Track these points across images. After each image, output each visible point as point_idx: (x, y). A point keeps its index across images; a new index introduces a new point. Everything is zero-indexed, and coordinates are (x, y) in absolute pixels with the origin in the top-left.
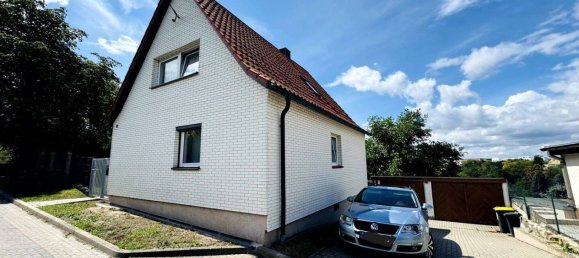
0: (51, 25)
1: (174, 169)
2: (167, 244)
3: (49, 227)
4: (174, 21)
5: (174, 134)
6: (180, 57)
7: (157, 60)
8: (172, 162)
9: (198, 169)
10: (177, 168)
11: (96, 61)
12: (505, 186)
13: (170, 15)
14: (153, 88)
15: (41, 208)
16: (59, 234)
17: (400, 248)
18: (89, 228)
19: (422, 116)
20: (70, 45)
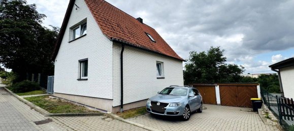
0: (30, 13)
1: (78, 80)
2: (70, 111)
3: (26, 106)
4: (76, 9)
5: (77, 64)
6: (80, 27)
7: (71, 28)
8: (77, 77)
9: (87, 79)
10: (80, 80)
11: (51, 29)
12: (258, 87)
13: (75, 7)
14: (69, 42)
15: (25, 98)
16: (29, 108)
17: (168, 113)
18: (41, 106)
19: (221, 50)
20: (39, 21)
